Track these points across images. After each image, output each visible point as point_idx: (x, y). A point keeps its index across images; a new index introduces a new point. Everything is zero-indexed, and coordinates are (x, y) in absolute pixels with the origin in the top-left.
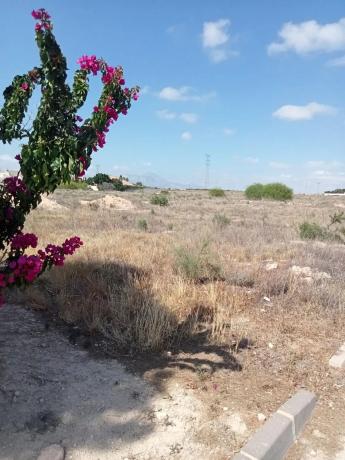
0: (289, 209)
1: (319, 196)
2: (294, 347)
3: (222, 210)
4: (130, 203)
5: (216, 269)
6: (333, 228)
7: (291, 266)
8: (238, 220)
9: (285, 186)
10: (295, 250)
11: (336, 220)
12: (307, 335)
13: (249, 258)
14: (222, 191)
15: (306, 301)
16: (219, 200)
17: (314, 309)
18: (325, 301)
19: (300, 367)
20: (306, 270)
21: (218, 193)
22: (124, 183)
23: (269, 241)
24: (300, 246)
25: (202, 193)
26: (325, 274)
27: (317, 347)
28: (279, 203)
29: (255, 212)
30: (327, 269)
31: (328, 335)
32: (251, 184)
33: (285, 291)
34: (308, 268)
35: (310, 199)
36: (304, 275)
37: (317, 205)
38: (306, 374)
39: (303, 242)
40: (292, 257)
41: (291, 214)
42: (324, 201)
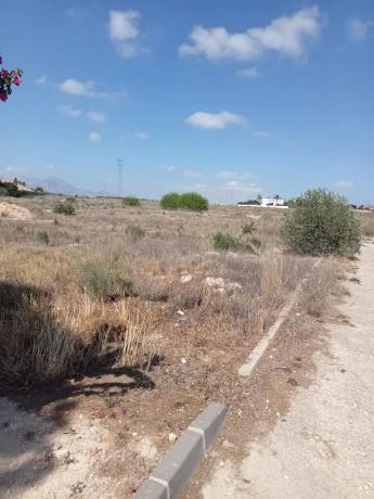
0: (204, 220)
1: (232, 207)
2: (207, 360)
3: (137, 221)
4: (27, 211)
5: (128, 285)
6: (244, 238)
7: (205, 277)
8: (153, 231)
9: (200, 197)
10: (210, 261)
11: (247, 230)
12: (218, 346)
13: (164, 271)
14: (137, 200)
15: (219, 312)
16: (133, 209)
17: (227, 321)
18: (236, 311)
19: (212, 380)
20: (219, 281)
21: (132, 202)
22: (20, 188)
23: (184, 253)
24: (213, 257)
25: (114, 201)
26: (236, 284)
27: (229, 357)
28: (195, 213)
29: (171, 223)
30: (239, 280)
31: (239, 344)
32: (167, 193)
33: (199, 304)
34: (221, 279)
35: (224, 210)
36: (217, 287)
37: (231, 216)
38: (217, 387)
39: (218, 254)
40: (206, 268)
41: (206, 225)
42: (237, 212)
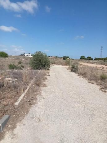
0: (7, 60)
1: (16, 56)
2: (4, 103)
6: (19, 65)
7: (5, 78)
9: (5, 53)
10: (7, 73)
11: (20, 63)
12: (8, 98)
15: (9, 88)
17: (12, 90)
18: (15, 87)
19: (6, 108)
20: (10, 79)
24: (9, 72)
26: (16, 79)
27: (12, 100)
28: (3, 58)
31: (15, 96)
33: (3, 86)
34: (11, 78)
35: (14, 57)
36: (9, 80)
37: (16, 59)
38: (7, 110)
39: (10, 70)
40: (6, 75)
41: (7, 62)
42: (17, 58)
